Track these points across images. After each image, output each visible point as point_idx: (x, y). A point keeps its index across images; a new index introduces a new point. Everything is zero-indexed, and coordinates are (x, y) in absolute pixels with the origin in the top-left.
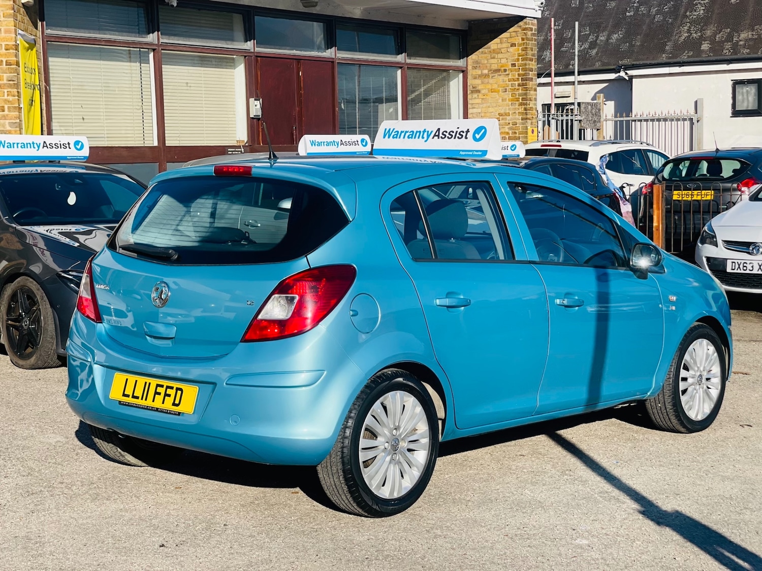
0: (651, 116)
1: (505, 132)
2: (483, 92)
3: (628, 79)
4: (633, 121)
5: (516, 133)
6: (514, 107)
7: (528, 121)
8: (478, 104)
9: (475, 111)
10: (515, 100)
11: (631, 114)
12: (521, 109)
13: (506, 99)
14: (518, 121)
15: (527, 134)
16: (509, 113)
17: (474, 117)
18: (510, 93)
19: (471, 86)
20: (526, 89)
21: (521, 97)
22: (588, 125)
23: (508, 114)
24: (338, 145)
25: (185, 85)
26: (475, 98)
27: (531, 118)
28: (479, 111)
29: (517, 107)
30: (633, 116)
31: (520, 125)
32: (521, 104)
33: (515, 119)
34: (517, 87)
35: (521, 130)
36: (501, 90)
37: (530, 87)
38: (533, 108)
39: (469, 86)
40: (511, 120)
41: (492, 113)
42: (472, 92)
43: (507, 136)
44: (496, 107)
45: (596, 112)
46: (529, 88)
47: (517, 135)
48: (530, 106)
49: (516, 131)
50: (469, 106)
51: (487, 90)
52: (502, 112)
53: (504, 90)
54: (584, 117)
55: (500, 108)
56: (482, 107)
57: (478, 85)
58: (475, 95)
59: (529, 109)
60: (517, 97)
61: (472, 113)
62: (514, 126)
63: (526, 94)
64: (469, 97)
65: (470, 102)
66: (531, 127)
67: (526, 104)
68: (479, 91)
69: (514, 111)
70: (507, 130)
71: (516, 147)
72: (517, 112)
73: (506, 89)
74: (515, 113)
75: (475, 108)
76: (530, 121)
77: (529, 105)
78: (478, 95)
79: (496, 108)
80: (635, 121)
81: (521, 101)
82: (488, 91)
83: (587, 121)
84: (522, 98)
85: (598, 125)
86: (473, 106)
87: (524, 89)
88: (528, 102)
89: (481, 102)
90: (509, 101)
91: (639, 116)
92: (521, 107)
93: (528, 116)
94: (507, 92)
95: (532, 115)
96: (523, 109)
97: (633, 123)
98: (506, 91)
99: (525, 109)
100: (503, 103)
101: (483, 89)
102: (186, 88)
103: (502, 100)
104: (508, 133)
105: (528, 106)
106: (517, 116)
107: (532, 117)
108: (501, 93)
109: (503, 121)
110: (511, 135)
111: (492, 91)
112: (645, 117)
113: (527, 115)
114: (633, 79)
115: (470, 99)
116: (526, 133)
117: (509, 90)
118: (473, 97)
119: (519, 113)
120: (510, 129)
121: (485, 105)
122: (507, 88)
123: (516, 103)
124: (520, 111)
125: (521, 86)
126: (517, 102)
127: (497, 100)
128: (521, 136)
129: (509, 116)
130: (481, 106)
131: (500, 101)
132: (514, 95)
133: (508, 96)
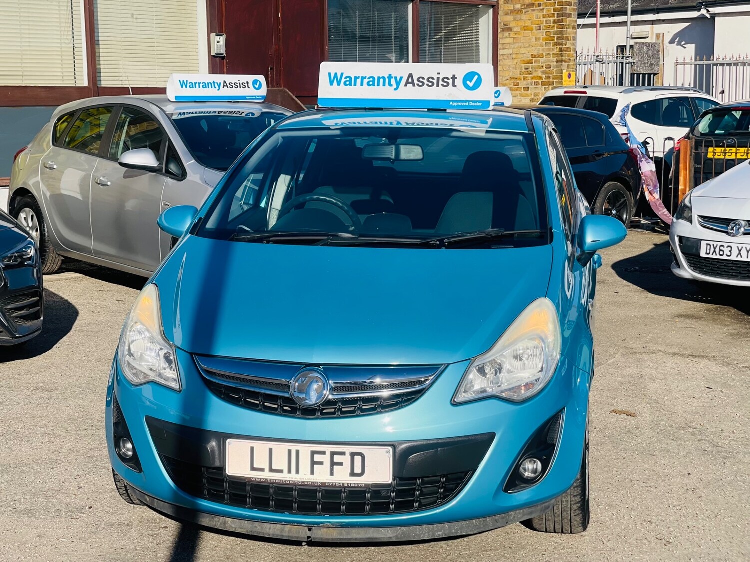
0: (735, 59)
1: (538, 77)
2: (515, 30)
3: (709, 18)
4: (714, 65)
5: (549, 77)
6: (548, 48)
7: (564, 63)
8: (509, 44)
9: (506, 52)
10: (550, 39)
11: (712, 57)
12: (556, 51)
13: (539, 39)
14: (552, 64)
15: (562, 79)
16: (543, 54)
17: (504, 59)
18: (545, 31)
19: (502, 24)
20: (563, 27)
21: (556, 36)
22: (643, 68)
23: (541, 56)
25: (130, 16)
26: (506, 37)
27: (568, 61)
28: (511, 52)
29: (552, 47)
30: (715, 60)
31: (554, 68)
32: (556, 44)
33: (549, 61)
34: (552, 24)
35: (555, 74)
36: (534, 28)
37: (568, 24)
38: (570, 48)
39: (501, 23)
40: (544, 63)
41: (525, 55)
42: (503, 30)
43: (540, 82)
44: (529, 47)
45: (653, 54)
46: (566, 25)
47: (551, 80)
48: (567, 46)
49: (550, 75)
50: (500, 46)
51: (519, 27)
52: (535, 53)
53: (538, 28)
54: (637, 60)
55: (533, 48)
56: (514, 48)
57: (510, 22)
58: (507, 34)
59: (565, 49)
60: (552, 36)
61: (503, 55)
62: (548, 70)
63: (562, 33)
64: (500, 36)
65: (501, 41)
66: (567, 71)
67: (562, 44)
68: (510, 30)
69: (548, 53)
70: (540, 75)
71: (500, 94)
72: (552, 53)
73: (540, 27)
74: (549, 54)
75: (506, 49)
76: (567, 64)
77: (566, 45)
78: (510, 34)
79: (529, 49)
80: (717, 65)
81: (556, 41)
82: (521, 29)
83: (642, 64)
84: (558, 37)
85: (656, 69)
86: (504, 47)
87: (560, 27)
88: (564, 42)
89: (512, 42)
90: (543, 41)
91: (721, 60)
92: (556, 47)
93: (564, 58)
94: (542, 31)
95: (569, 56)
96: (558, 50)
97: (715, 67)
98: (540, 29)
99: (561, 50)
100: (537, 43)
101: (515, 27)
102: (131, 20)
103: (536, 39)
104: (541, 78)
105: (564, 47)
106: (552, 58)
107: (570, 59)
108: (534, 31)
109: (536, 64)
110: (544, 80)
111: (526, 29)
112: (728, 61)
113: (562, 57)
114: (716, 18)
115: (501, 39)
116: (561, 77)
117: (544, 28)
118: (505, 36)
119: (553, 54)
120: (544, 73)
121: (517, 45)
122: (542, 25)
123: (550, 43)
124: (555, 52)
125: (556, 23)
126: (552, 42)
127: (530, 39)
128: (555, 81)
129: (543, 58)
130: (513, 46)
131: (534, 40)
132: (548, 33)
133: (542, 34)
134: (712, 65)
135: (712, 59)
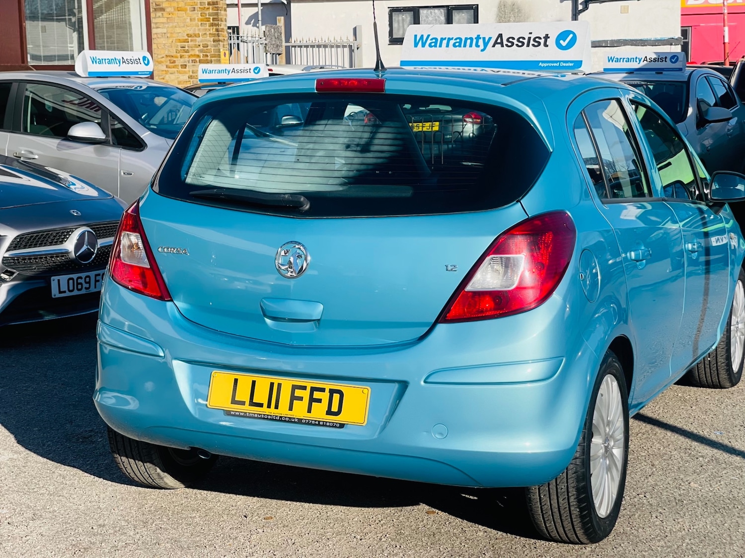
0: (311, 42)
1: (195, 55)
2: (168, 10)
3: (286, 3)
5: (207, 56)
6: (204, 28)
7: (220, 43)
8: (163, 23)
9: (159, 31)
10: (205, 20)
11: (290, 39)
12: (213, 30)
13: (194, 19)
14: (209, 43)
15: (220, 57)
16: (199, 34)
17: (158, 38)
18: (200, 13)
19: (154, 4)
20: (217, 9)
21: (211, 17)
22: (272, 49)
23: (198, 36)
24: (120, 62)
26: (159, 17)
27: (223, 40)
28: (165, 31)
29: (208, 27)
30: (293, 42)
31: (212, 47)
32: (212, 25)
33: (206, 41)
34: (207, 6)
35: (213, 53)
36: (188, 9)
37: (221, 6)
38: (224, 29)
39: (152, 3)
40: (201, 42)
41: (180, 34)
42: (155, 10)
43: (198, 60)
44: (184, 27)
45: (278, 35)
46: (220, 7)
47: (209, 58)
48: (222, 27)
49: (207, 54)
50: (153, 25)
51: (172, 8)
52: (191, 32)
53: (193, 9)
54: (268, 41)
55: (188, 28)
56: (168, 27)
57: (163, 2)
58: (159, 14)
59: (221, 30)
60: (207, 17)
61: (156, 34)
62: (205, 48)
63: (217, 14)
64: (152, 15)
65: (153, 21)
66: (223, 50)
67: (218, 25)
68: (163, 9)
69: (204, 33)
70: (197, 53)
72: (208, 33)
73: (194, 8)
74: (205, 34)
75: (159, 28)
76: (222, 43)
77: (221, 25)
78: (162, 14)
79: (184, 29)
80: (295, 47)
81: (212, 21)
82: (174, 9)
83: (271, 45)
84: (213, 18)
85: (280, 50)
86: (157, 26)
87: (215, 9)
88: (220, 22)
89: (166, 21)
90: (198, 21)
91: (299, 42)
92: (212, 28)
93: (220, 38)
94: (196, 11)
95: (223, 37)
96: (214, 30)
97: (293, 49)
98: (194, 10)
99: (217, 30)
100: (192, 23)
101: (168, 7)
103: (191, 20)
104: (198, 56)
105: (220, 27)
106: (208, 37)
107: (224, 39)
108: (188, 12)
109: (192, 43)
110: (202, 58)
111: (179, 9)
112: (304, 43)
113: (219, 37)
114: (292, 4)
115: (153, 18)
116: (219, 56)
117: (199, 9)
118: (157, 16)
119: (210, 34)
120: (201, 51)
121: (171, 25)
122: (196, 7)
123: (206, 24)
124: (211, 32)
125: (211, 5)
126: (207, 23)
127: (185, 19)
128: (213, 59)
129: (199, 37)
130: (166, 26)
131: (188, 20)
132: (203, 14)
133: (197, 15)
134: (291, 47)
135: (290, 41)
